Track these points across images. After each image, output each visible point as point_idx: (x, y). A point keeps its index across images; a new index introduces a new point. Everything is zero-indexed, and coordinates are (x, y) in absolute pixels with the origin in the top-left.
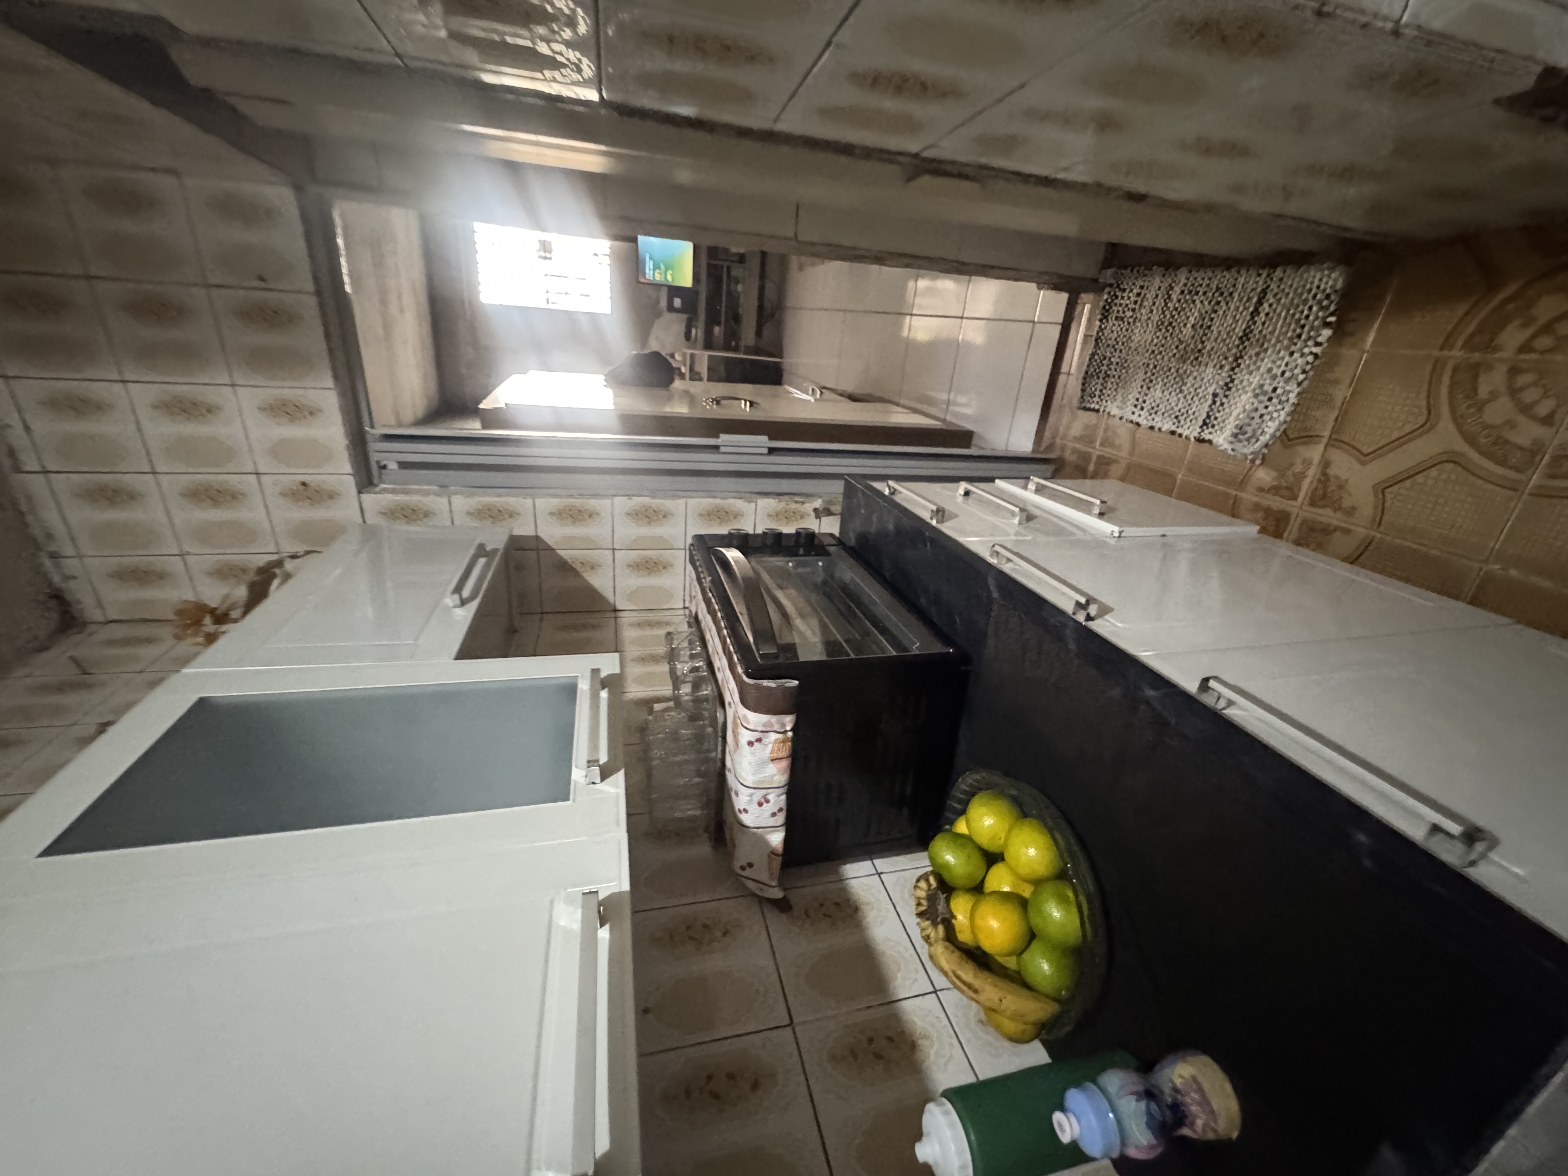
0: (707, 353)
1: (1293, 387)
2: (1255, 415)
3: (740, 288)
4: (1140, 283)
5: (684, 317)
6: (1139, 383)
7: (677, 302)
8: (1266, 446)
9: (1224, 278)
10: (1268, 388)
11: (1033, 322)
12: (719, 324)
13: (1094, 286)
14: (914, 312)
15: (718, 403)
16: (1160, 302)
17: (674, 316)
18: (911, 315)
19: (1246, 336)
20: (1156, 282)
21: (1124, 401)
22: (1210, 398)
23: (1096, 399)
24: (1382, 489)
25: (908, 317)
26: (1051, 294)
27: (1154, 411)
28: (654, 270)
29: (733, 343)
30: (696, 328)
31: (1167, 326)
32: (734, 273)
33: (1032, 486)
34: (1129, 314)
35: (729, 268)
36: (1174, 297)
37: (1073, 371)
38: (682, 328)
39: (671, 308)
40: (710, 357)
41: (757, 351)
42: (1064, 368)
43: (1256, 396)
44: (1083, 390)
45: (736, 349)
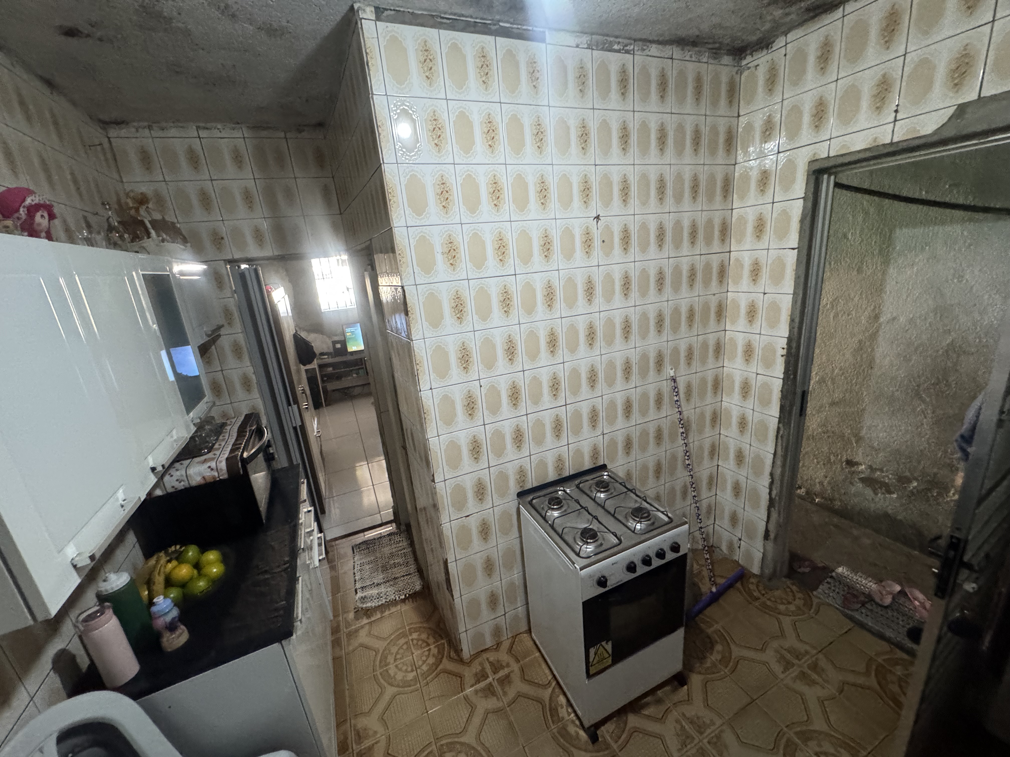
0: (316, 367)
1: (384, 601)
2: (371, 598)
3: (354, 375)
4: (404, 539)
5: (331, 350)
6: (369, 559)
7: (338, 346)
8: (362, 608)
9: (411, 560)
10: (381, 595)
11: (380, 512)
12: (334, 369)
13: (398, 526)
14: (370, 465)
15: (303, 393)
16: (400, 548)
17: (331, 345)
18: (368, 464)
19: (395, 578)
20: (405, 544)
21: (361, 559)
22: (372, 583)
23: (358, 550)
24: (362, 645)
25: (366, 463)
26: (392, 514)
27: (361, 570)
28: (351, 332)
29: (325, 379)
30: (328, 358)
31: (392, 555)
32: (360, 371)
33: (319, 535)
34: (393, 542)
35: (363, 368)
36: (402, 552)
37: (366, 536)
38: (325, 351)
39: (334, 343)
40: (315, 369)
41: (325, 391)
42: (366, 533)
43: (378, 594)
44: (360, 544)
45: (323, 381)
